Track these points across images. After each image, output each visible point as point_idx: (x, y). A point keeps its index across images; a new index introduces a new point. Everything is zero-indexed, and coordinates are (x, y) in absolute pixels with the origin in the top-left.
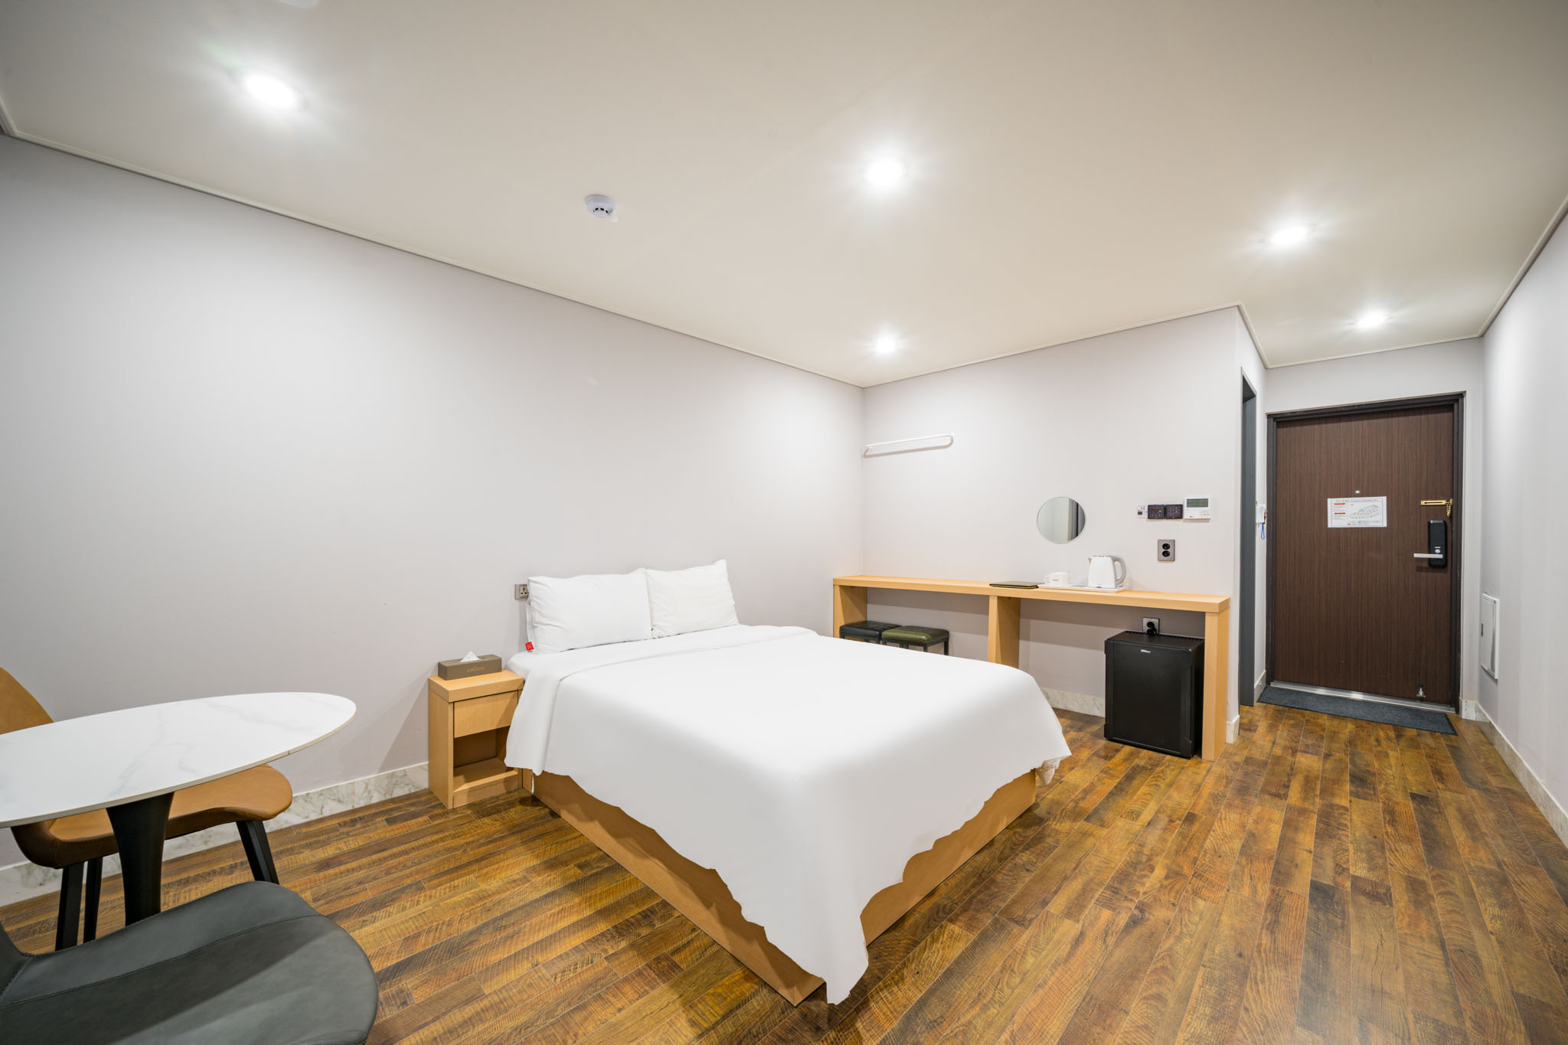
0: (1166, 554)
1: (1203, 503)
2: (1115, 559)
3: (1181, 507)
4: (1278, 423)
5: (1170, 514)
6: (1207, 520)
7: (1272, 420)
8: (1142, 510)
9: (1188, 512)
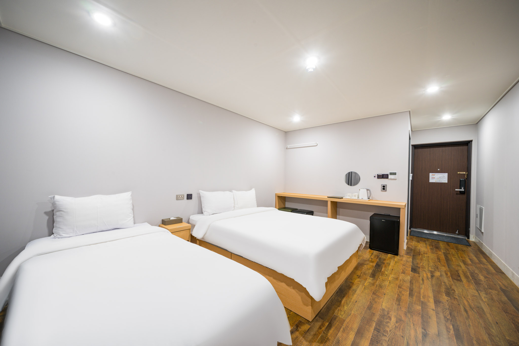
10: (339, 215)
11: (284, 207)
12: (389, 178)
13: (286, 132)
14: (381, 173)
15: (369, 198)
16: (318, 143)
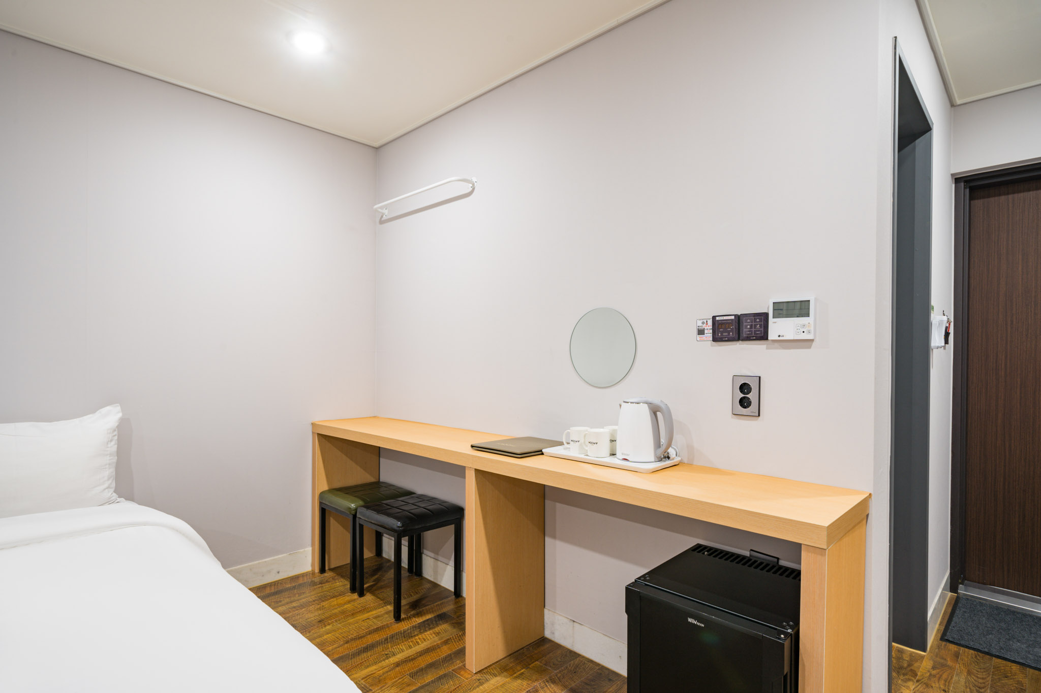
0: (744, 403)
1: (799, 309)
2: (655, 411)
3: (766, 315)
4: (972, 190)
5: (746, 330)
6: (807, 343)
7: (962, 184)
8: (704, 326)
9: (778, 328)
10: (554, 537)
11: (369, 479)
12: (772, 335)
13: (377, 149)
14: (730, 308)
15: (669, 458)
16: (474, 180)
